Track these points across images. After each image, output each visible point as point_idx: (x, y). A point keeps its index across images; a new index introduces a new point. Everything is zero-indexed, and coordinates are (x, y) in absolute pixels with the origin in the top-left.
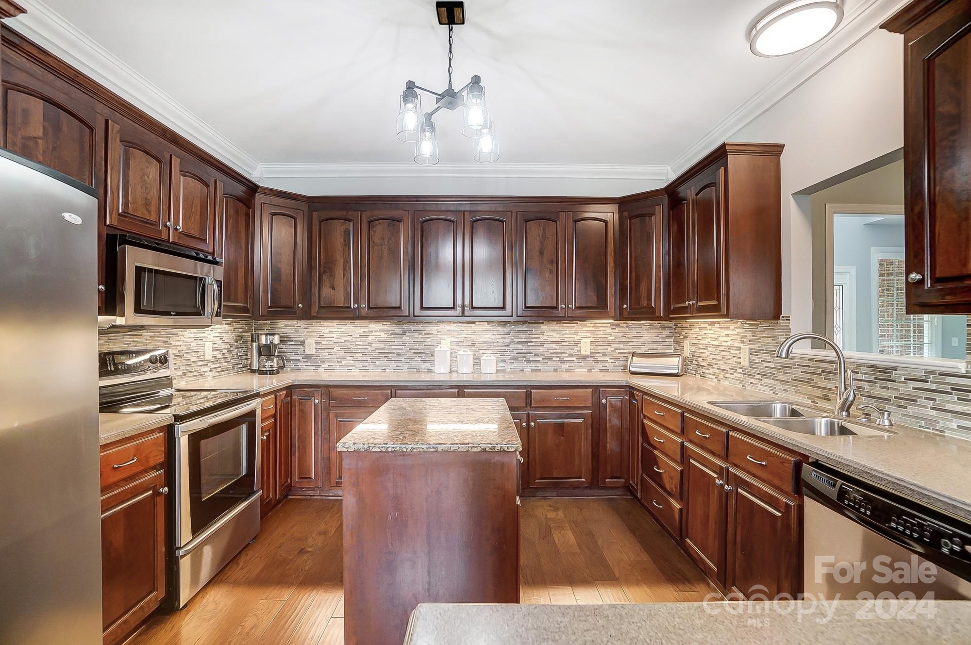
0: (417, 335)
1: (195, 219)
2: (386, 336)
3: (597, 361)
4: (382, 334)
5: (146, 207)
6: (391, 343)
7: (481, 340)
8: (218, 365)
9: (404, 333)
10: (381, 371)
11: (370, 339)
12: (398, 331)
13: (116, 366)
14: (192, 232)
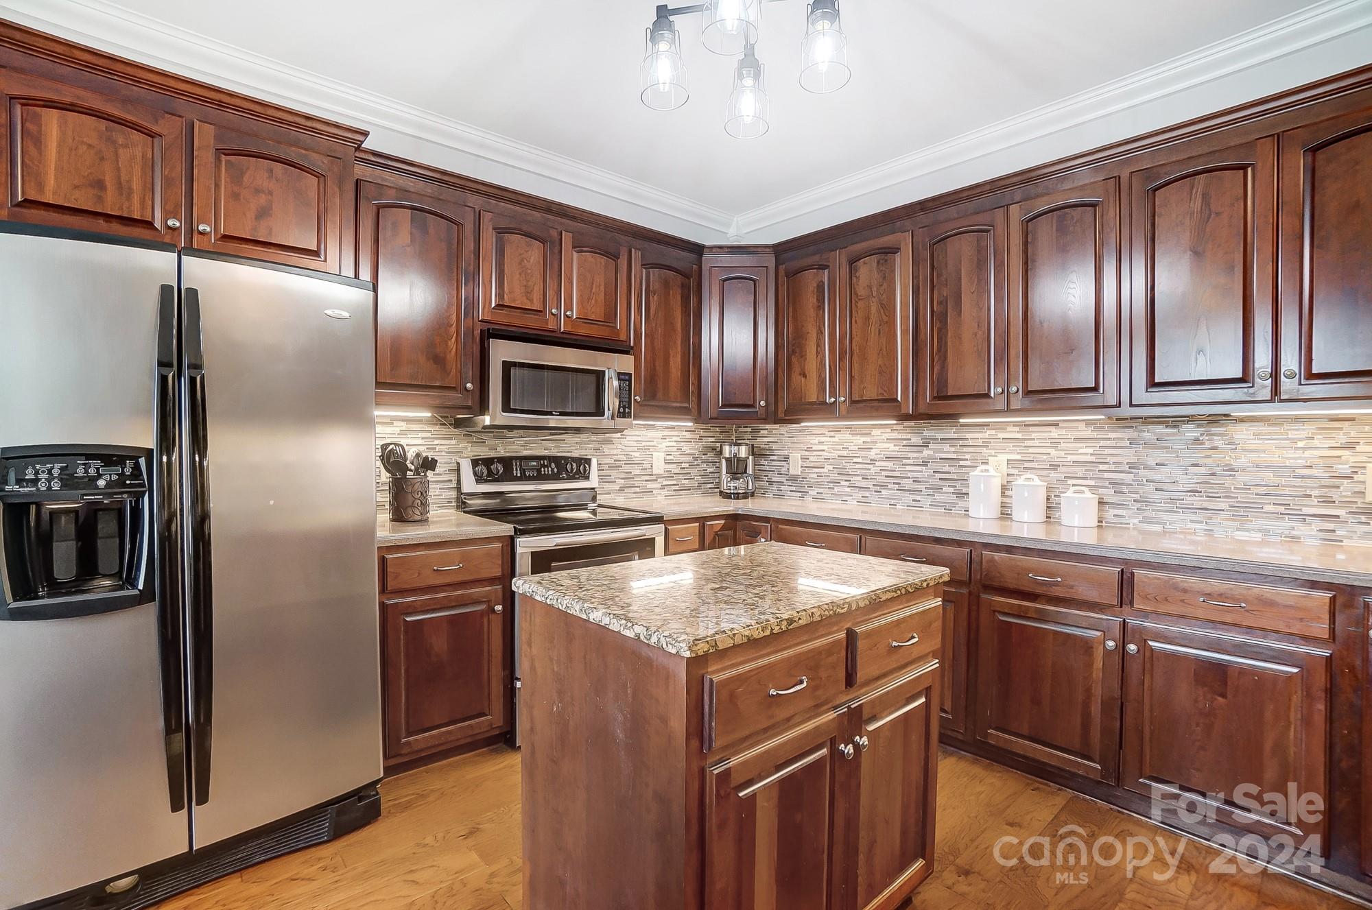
0: (946, 447)
1: (596, 301)
2: (897, 448)
4: (891, 446)
5: (526, 296)
6: (904, 461)
8: (675, 482)
9: (926, 444)
10: (889, 506)
11: (872, 454)
12: (916, 440)
13: (523, 471)
14: (593, 317)
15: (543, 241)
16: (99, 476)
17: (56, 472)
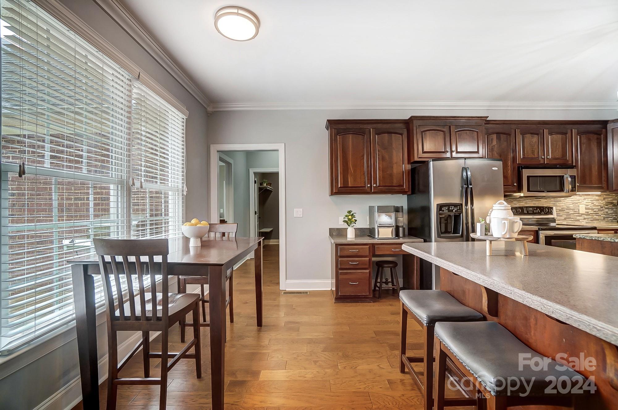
1: (558, 151)
5: (532, 153)
8: (590, 217)
13: (527, 211)
14: (557, 157)
15: (537, 134)
16: (454, 210)
17: (447, 209)
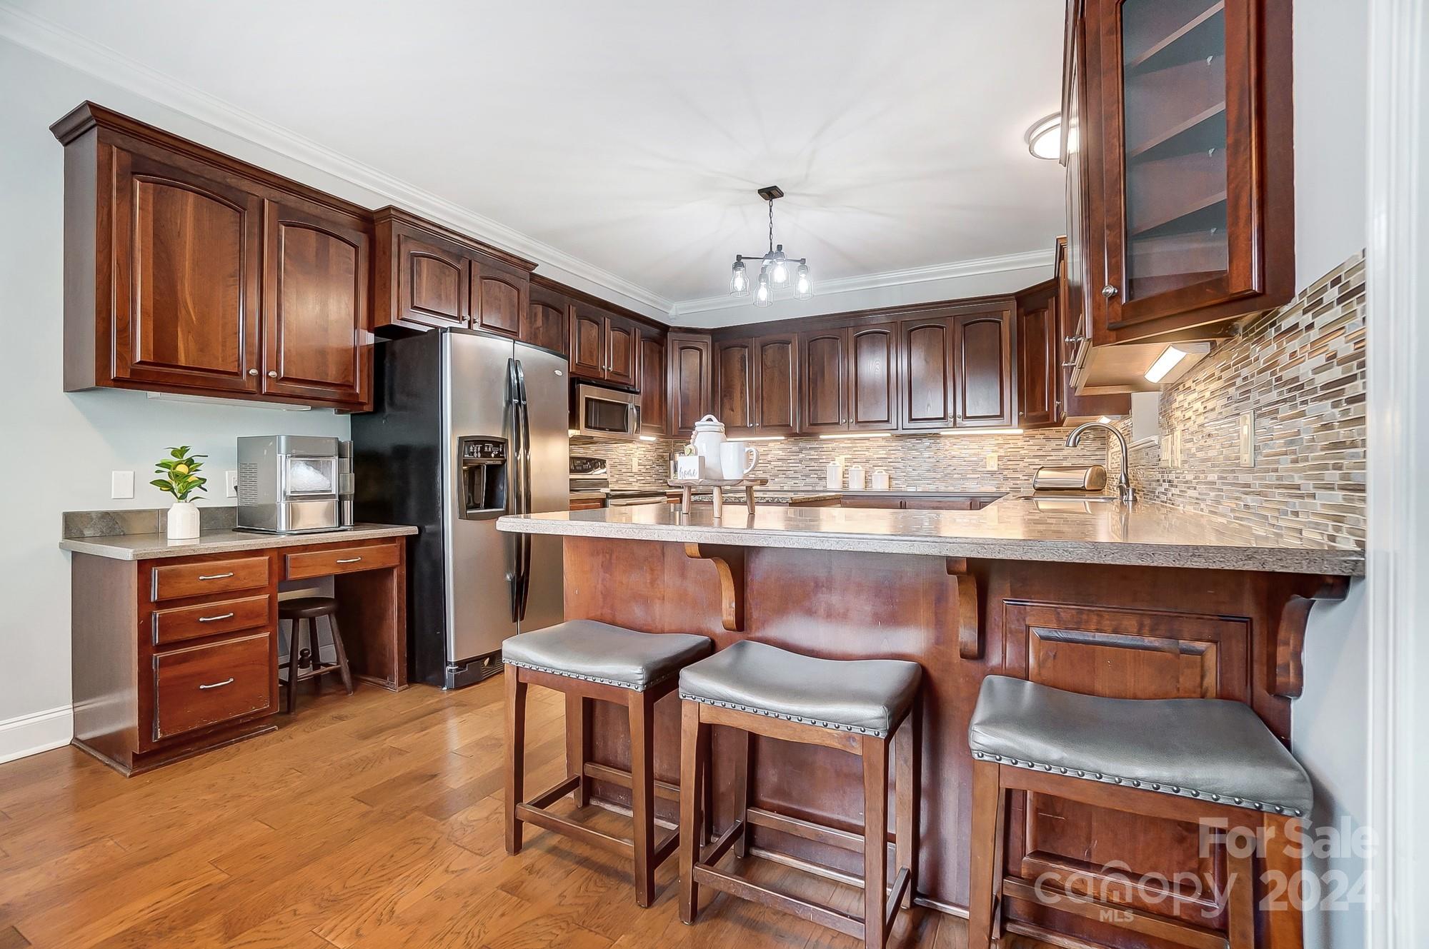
0: (812, 452)
1: (620, 361)
2: (784, 454)
3: (1006, 479)
4: (781, 452)
5: (590, 358)
6: (788, 461)
7: (875, 456)
9: (800, 451)
11: (769, 458)
12: (795, 449)
14: (619, 371)
15: (597, 324)
16: (492, 452)
17: (479, 448)
